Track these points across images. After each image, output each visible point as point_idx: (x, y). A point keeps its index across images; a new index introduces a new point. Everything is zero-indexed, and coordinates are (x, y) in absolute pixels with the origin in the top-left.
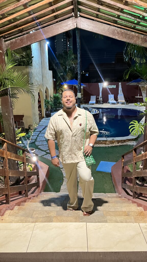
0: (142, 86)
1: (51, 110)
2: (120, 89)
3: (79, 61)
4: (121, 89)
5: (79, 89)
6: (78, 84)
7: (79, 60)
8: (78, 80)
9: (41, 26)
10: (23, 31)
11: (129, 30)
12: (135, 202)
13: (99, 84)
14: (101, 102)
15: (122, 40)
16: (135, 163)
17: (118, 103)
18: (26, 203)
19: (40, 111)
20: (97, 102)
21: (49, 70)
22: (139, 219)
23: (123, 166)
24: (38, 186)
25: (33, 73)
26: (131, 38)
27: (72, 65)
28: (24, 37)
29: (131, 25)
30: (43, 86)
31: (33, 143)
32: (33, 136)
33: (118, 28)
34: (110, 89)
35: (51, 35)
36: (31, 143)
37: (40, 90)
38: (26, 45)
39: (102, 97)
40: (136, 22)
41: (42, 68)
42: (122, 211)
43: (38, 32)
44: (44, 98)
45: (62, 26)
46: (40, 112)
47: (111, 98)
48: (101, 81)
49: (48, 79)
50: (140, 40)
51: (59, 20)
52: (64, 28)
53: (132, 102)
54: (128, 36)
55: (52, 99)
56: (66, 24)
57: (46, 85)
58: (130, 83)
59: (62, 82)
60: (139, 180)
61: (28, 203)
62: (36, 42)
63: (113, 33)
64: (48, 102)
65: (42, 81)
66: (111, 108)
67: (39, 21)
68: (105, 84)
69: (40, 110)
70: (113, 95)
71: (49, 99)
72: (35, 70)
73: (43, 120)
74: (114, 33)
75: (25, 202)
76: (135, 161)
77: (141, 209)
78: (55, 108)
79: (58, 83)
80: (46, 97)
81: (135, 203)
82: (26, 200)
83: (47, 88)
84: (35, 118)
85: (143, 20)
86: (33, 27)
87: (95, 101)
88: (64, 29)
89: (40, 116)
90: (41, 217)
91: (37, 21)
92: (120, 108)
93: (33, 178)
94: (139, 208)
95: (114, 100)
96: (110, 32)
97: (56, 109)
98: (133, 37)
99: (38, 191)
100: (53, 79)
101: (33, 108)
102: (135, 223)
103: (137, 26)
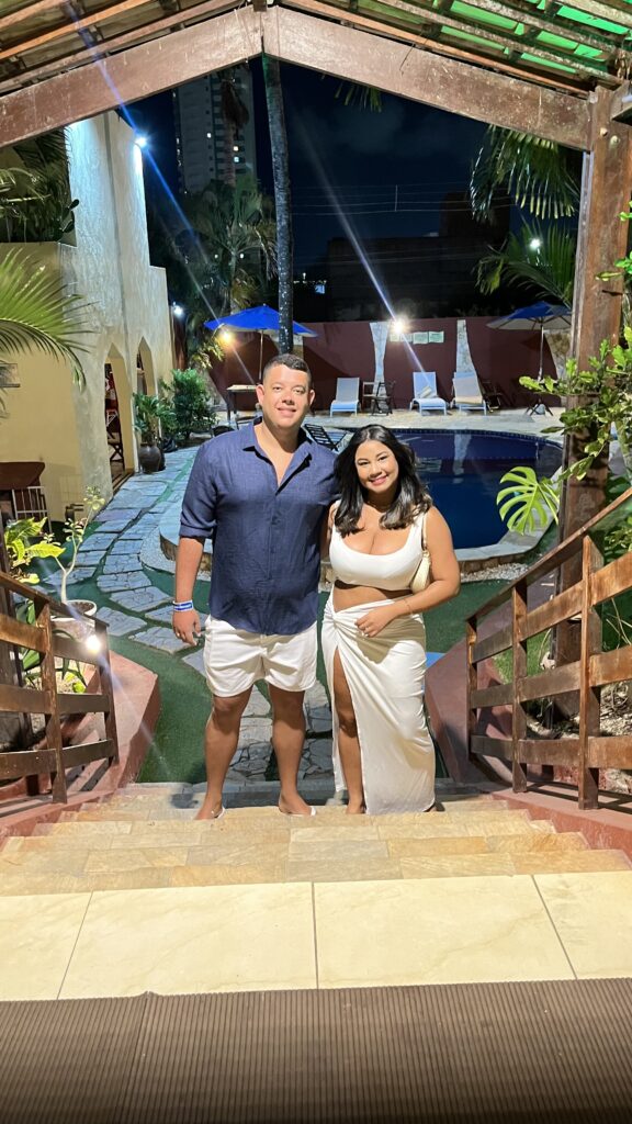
0: (557, 332)
1: (165, 441)
2: (462, 346)
3: (284, 223)
4: (467, 346)
5: (285, 347)
6: (282, 324)
7: (280, 221)
8: (277, 309)
9: (103, 47)
10: (23, 68)
11: (490, 69)
12: (521, 805)
13: (373, 325)
14: (382, 405)
15: (463, 113)
16: (521, 643)
17: (455, 408)
18: (57, 825)
19: (118, 446)
20: (366, 405)
21: (153, 263)
22: (537, 862)
23: (471, 662)
24: (112, 759)
25: (79, 277)
26: (503, 102)
27: (253, 245)
28: (26, 95)
29: (501, 47)
30: (127, 333)
31: (87, 580)
32: (89, 551)
33: (444, 60)
34: (417, 348)
35: (147, 87)
36: (79, 583)
37: (114, 353)
38: (38, 132)
39: (387, 384)
40: (520, 31)
41: (119, 254)
42: (468, 839)
43: (90, 71)
44: (130, 387)
45: (196, 46)
46: (117, 451)
47: (424, 386)
48: (380, 315)
49: (146, 302)
50: (541, 111)
51: (183, 22)
52: (208, 58)
53: (513, 406)
54: (487, 94)
55: (166, 393)
56: (215, 38)
57: (140, 331)
58: (506, 319)
59: (212, 319)
60: (540, 720)
61: (67, 824)
62: (80, 116)
63: (425, 79)
64: (151, 407)
65: (120, 311)
66: (423, 431)
67: (95, 24)
68: (397, 329)
69: (117, 440)
70: (434, 373)
71: (155, 394)
72: (86, 262)
73: (131, 484)
74: (427, 80)
75: (55, 822)
76: (523, 634)
77: (544, 827)
78: (182, 431)
79: (193, 324)
80: (143, 384)
81: (521, 808)
82: (60, 814)
83: (143, 344)
84: (91, 476)
85: (550, 22)
86: (68, 50)
87: (357, 401)
88: (207, 61)
89: (117, 468)
90: (118, 873)
91: (84, 20)
92: (464, 428)
93: (87, 726)
94: (538, 825)
95: (435, 394)
96: (409, 77)
97: (188, 434)
98: (511, 96)
99: (112, 781)
100: (170, 304)
101: (85, 428)
102: (515, 876)
103: (526, 48)
